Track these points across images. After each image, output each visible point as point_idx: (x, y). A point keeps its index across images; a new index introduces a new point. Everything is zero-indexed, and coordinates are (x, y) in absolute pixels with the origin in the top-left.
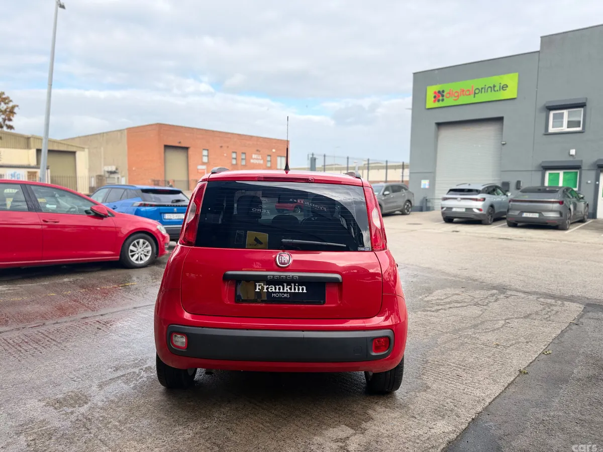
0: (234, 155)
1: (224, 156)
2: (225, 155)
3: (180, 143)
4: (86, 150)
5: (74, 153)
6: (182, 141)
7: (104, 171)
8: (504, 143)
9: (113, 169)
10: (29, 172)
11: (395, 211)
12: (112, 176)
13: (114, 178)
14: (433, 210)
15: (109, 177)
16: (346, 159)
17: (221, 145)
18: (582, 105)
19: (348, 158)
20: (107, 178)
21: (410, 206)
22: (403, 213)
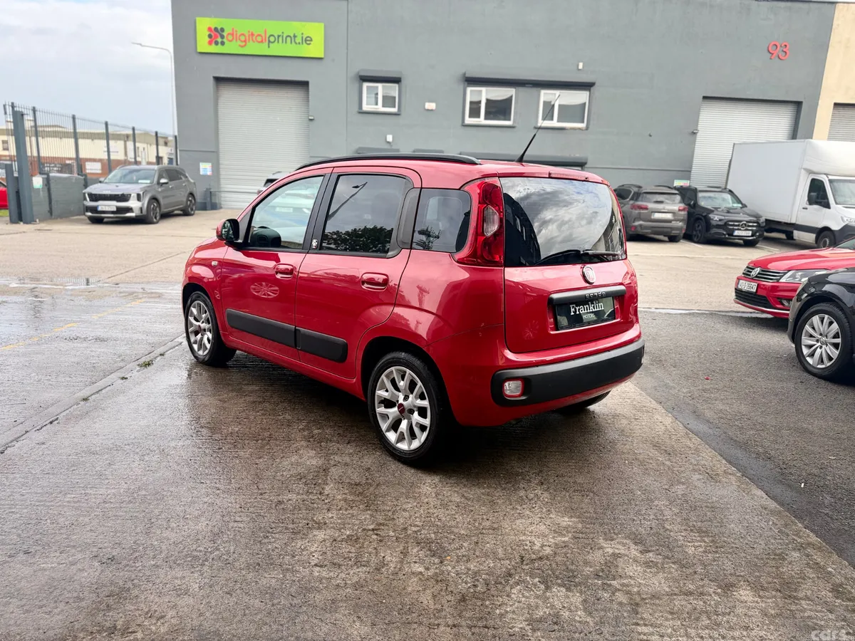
8: (312, 118)
11: (173, 211)
14: (221, 208)
16: (71, 120)
18: (396, 80)
19: (74, 118)
21: (193, 201)
22: (186, 213)
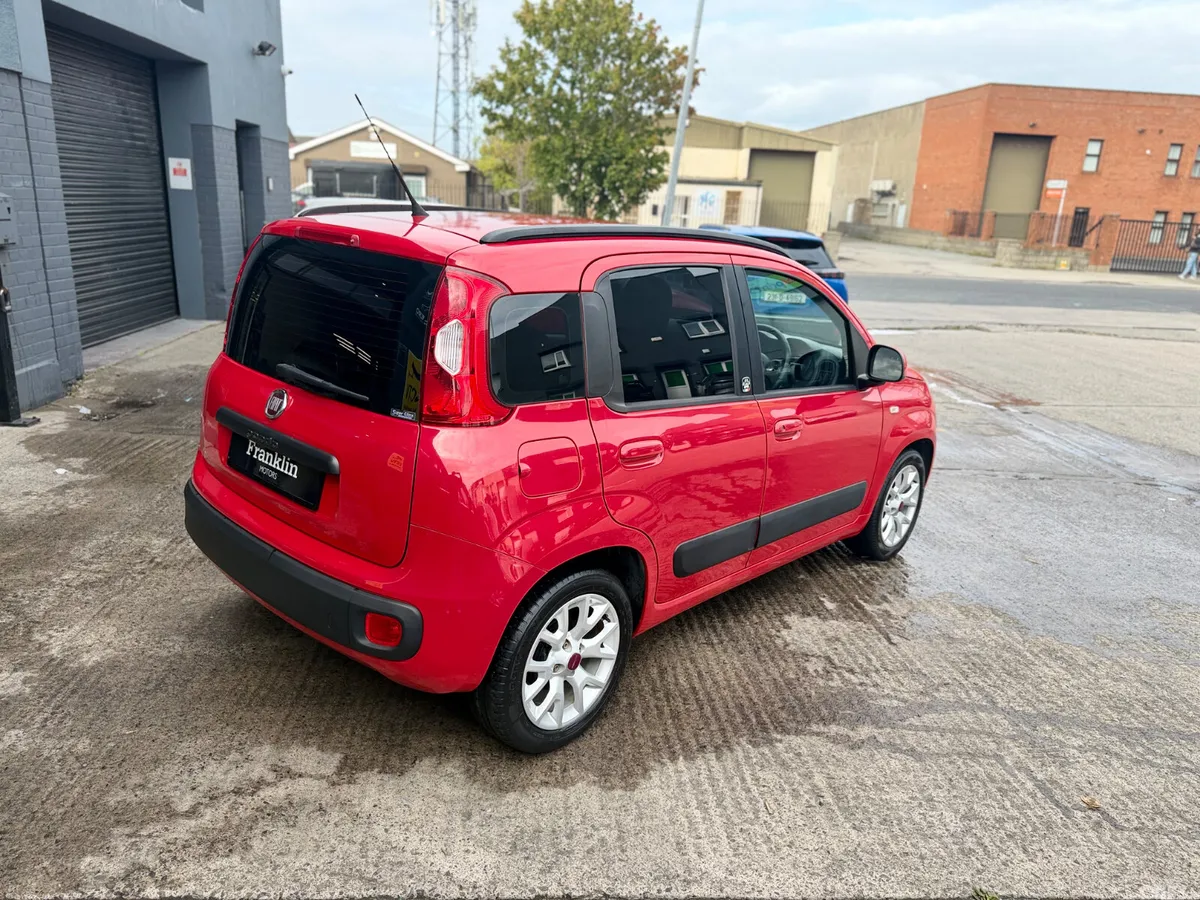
0: (1175, 154)
1: (1145, 154)
2: (1148, 152)
3: (1033, 126)
4: (835, 149)
5: (811, 155)
6: (1038, 121)
7: (872, 191)
9: (887, 186)
10: (729, 193)
12: (885, 201)
13: (887, 205)
15: (878, 204)
17: (1140, 128)
20: (874, 205)
